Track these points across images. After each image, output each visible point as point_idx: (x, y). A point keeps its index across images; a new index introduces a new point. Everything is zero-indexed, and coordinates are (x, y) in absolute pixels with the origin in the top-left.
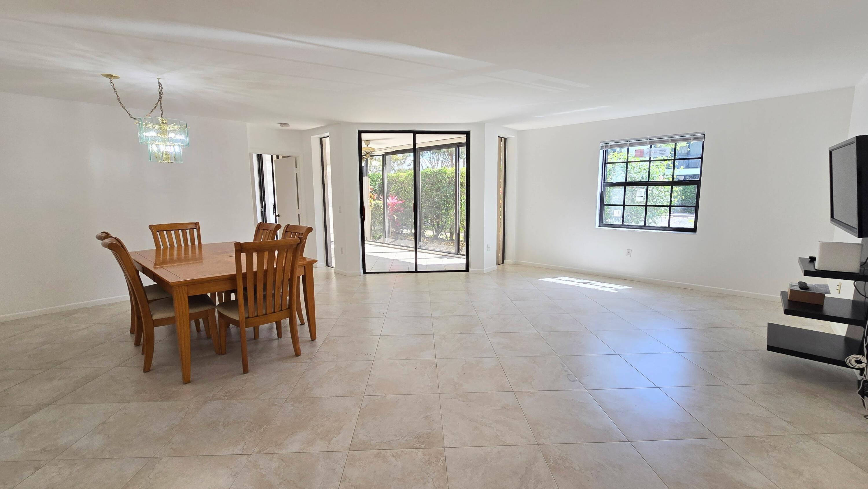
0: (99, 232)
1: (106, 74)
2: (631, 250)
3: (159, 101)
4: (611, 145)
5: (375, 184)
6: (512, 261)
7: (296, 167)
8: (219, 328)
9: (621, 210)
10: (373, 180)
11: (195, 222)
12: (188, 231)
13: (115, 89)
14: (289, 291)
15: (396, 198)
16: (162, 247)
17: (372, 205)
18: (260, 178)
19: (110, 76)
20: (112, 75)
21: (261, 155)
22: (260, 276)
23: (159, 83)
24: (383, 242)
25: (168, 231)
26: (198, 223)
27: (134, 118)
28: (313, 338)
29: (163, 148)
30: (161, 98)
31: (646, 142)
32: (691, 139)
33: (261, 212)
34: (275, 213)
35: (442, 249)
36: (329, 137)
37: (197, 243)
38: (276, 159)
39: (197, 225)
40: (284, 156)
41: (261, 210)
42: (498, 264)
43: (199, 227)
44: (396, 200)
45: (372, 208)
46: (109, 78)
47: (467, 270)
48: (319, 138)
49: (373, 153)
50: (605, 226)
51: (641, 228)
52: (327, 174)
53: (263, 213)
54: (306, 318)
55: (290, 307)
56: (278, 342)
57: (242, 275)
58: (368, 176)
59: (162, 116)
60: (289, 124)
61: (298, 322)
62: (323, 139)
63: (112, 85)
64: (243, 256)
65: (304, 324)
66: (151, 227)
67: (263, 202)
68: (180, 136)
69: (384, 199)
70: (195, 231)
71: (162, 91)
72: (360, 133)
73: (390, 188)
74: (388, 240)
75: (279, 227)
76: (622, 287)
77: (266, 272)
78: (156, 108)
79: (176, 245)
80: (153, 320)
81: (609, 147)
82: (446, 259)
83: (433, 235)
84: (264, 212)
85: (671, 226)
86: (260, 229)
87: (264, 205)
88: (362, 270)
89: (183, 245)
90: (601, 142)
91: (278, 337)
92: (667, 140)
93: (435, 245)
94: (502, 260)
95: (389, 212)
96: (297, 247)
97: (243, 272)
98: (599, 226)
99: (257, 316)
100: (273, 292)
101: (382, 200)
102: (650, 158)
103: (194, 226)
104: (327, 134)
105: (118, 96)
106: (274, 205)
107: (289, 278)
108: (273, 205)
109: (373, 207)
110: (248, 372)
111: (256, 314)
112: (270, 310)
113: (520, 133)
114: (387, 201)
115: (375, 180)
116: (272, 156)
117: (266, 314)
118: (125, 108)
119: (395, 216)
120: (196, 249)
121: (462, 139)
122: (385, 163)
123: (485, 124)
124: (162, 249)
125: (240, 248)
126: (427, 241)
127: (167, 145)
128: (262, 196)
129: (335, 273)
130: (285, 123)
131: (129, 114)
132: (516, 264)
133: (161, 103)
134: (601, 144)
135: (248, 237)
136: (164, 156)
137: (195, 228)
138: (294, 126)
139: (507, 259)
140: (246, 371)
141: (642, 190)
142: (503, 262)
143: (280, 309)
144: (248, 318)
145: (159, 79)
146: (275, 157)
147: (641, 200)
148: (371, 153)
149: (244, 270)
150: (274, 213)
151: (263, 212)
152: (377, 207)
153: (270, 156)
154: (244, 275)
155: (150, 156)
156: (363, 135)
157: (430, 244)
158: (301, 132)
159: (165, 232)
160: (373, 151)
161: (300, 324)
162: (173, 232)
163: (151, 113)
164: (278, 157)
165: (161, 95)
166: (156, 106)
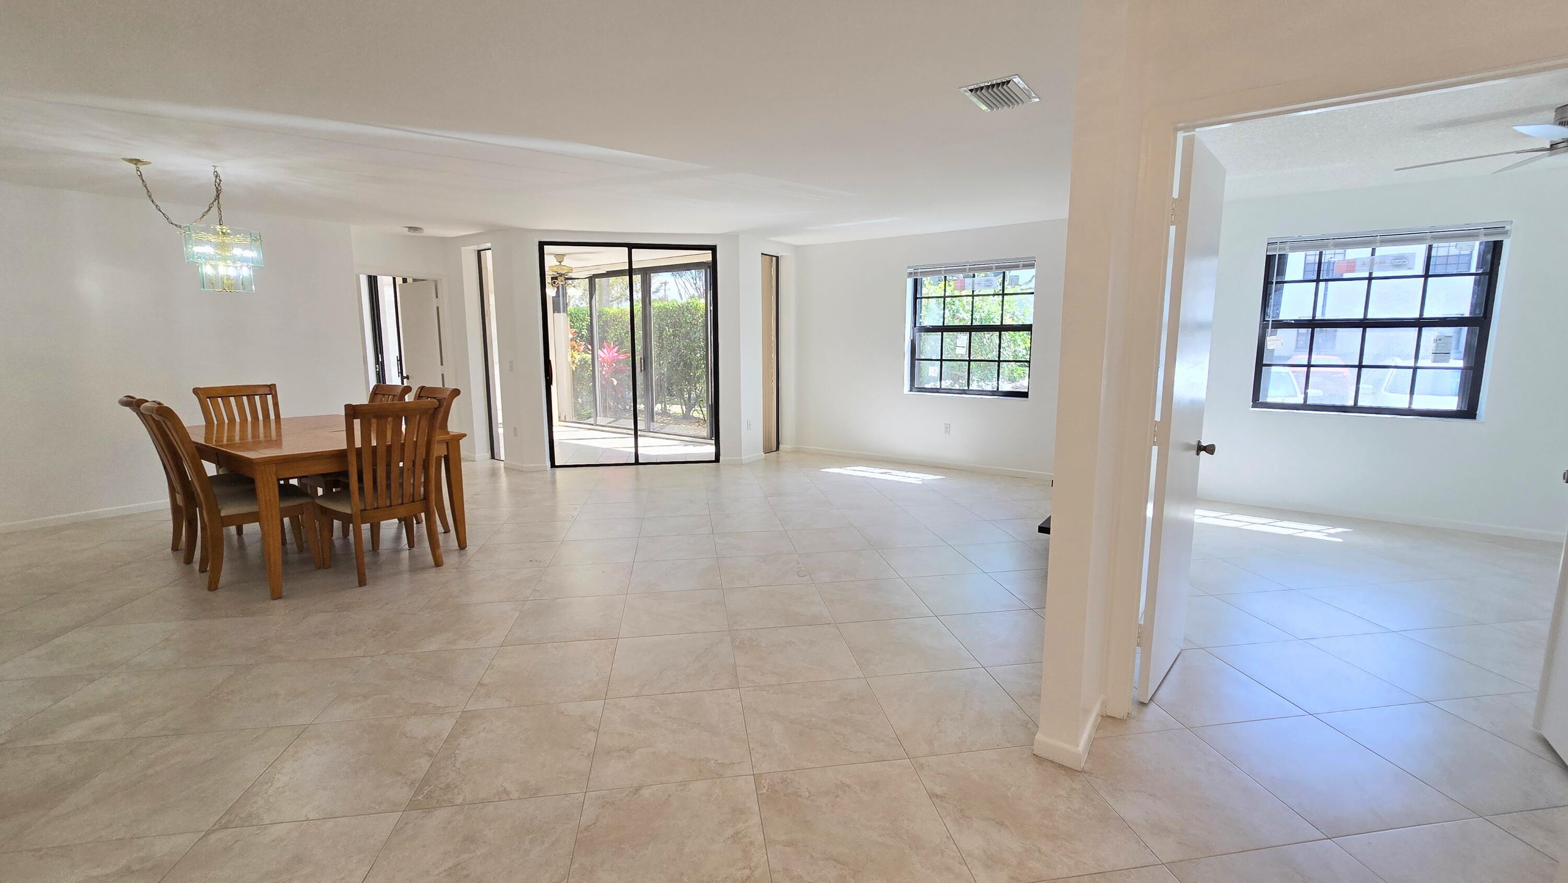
0: (121, 396)
1: (129, 158)
2: (950, 425)
3: (215, 200)
4: (921, 272)
5: (581, 326)
6: (790, 447)
7: (437, 297)
8: (320, 531)
9: (938, 367)
10: (578, 320)
11: (269, 384)
12: (257, 398)
13: (143, 181)
14: (424, 482)
15: (616, 349)
16: (216, 422)
17: (576, 362)
18: (374, 314)
19: (137, 162)
20: (139, 160)
21: (375, 277)
22: (381, 452)
23: (216, 173)
24: (593, 423)
25: (225, 398)
26: (275, 385)
27: (176, 225)
28: (462, 545)
29: (227, 270)
30: (218, 196)
31: (966, 269)
32: (1019, 267)
33: (377, 371)
34: (402, 373)
35: (692, 433)
36: (490, 249)
37: (272, 416)
38: (402, 283)
39: (271, 389)
40: (415, 279)
41: (376, 368)
42: (767, 451)
43: (276, 391)
44: (616, 352)
45: (576, 366)
46: (135, 164)
47: (717, 460)
48: (475, 250)
49: (570, 275)
50: (918, 390)
51: (963, 392)
52: (489, 308)
53: (379, 374)
54: (453, 524)
55: (426, 498)
56: (409, 553)
57: (355, 451)
58: (567, 313)
59: (220, 223)
60: (422, 229)
61: (440, 529)
62: (482, 252)
63: (139, 174)
64: (357, 423)
65: (449, 531)
66: (196, 391)
67: (380, 355)
68: (251, 252)
69: (593, 350)
70: (269, 397)
71: (221, 185)
72: (542, 245)
73: (608, 332)
74: (601, 420)
75: (408, 390)
76: (931, 477)
77: (389, 448)
78: (211, 211)
79: (238, 420)
80: (221, 517)
81: (919, 274)
82: (692, 446)
83: (681, 412)
84: (381, 373)
85: (1000, 389)
86: (377, 394)
87: (380, 360)
88: (550, 463)
89: (249, 419)
90: (909, 267)
91: (409, 547)
92: (991, 266)
93: (683, 427)
94: (774, 444)
95: (604, 373)
96: (434, 413)
97: (356, 447)
98: (911, 391)
99: (378, 508)
100: (401, 481)
101: (590, 352)
102: (973, 291)
103: (267, 390)
104: (488, 245)
105: (148, 191)
106: (400, 360)
107: (424, 458)
108: (398, 361)
109: (577, 364)
110: (365, 584)
111: (376, 506)
112: (396, 500)
113: (797, 248)
114: (599, 353)
115: (581, 319)
116: (394, 279)
117: (391, 506)
118: (161, 210)
119: (614, 379)
120: (271, 423)
121: (707, 256)
122: (593, 291)
123: (738, 236)
124: (215, 425)
125: (352, 412)
126: (671, 422)
127: (229, 266)
128: (377, 345)
129: (504, 467)
130: (415, 227)
131: (167, 219)
132: (797, 451)
133: (218, 203)
134: (909, 270)
135: (362, 399)
136: (225, 281)
137: (269, 393)
138: (431, 231)
139: (783, 444)
140: (362, 583)
141: (963, 338)
142: (778, 449)
143: (411, 500)
144: (365, 510)
145: (215, 167)
146: (399, 281)
147: (962, 352)
148: (566, 275)
149: (358, 444)
150: (399, 373)
151: (379, 371)
152: (584, 364)
153: (392, 278)
154: (359, 452)
155: (203, 281)
156: (547, 248)
157: (674, 426)
158: (443, 240)
159: (220, 399)
160: (570, 272)
161: (443, 531)
162: (232, 399)
163: (203, 217)
164: (405, 280)
165: (218, 192)
166: (212, 207)
